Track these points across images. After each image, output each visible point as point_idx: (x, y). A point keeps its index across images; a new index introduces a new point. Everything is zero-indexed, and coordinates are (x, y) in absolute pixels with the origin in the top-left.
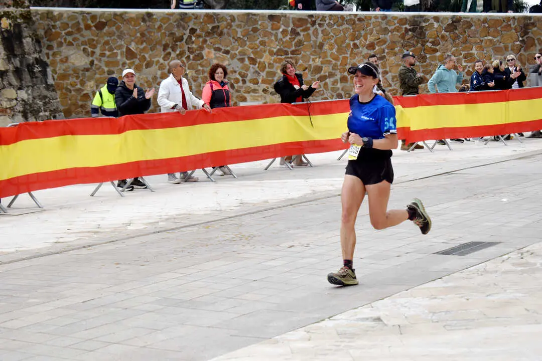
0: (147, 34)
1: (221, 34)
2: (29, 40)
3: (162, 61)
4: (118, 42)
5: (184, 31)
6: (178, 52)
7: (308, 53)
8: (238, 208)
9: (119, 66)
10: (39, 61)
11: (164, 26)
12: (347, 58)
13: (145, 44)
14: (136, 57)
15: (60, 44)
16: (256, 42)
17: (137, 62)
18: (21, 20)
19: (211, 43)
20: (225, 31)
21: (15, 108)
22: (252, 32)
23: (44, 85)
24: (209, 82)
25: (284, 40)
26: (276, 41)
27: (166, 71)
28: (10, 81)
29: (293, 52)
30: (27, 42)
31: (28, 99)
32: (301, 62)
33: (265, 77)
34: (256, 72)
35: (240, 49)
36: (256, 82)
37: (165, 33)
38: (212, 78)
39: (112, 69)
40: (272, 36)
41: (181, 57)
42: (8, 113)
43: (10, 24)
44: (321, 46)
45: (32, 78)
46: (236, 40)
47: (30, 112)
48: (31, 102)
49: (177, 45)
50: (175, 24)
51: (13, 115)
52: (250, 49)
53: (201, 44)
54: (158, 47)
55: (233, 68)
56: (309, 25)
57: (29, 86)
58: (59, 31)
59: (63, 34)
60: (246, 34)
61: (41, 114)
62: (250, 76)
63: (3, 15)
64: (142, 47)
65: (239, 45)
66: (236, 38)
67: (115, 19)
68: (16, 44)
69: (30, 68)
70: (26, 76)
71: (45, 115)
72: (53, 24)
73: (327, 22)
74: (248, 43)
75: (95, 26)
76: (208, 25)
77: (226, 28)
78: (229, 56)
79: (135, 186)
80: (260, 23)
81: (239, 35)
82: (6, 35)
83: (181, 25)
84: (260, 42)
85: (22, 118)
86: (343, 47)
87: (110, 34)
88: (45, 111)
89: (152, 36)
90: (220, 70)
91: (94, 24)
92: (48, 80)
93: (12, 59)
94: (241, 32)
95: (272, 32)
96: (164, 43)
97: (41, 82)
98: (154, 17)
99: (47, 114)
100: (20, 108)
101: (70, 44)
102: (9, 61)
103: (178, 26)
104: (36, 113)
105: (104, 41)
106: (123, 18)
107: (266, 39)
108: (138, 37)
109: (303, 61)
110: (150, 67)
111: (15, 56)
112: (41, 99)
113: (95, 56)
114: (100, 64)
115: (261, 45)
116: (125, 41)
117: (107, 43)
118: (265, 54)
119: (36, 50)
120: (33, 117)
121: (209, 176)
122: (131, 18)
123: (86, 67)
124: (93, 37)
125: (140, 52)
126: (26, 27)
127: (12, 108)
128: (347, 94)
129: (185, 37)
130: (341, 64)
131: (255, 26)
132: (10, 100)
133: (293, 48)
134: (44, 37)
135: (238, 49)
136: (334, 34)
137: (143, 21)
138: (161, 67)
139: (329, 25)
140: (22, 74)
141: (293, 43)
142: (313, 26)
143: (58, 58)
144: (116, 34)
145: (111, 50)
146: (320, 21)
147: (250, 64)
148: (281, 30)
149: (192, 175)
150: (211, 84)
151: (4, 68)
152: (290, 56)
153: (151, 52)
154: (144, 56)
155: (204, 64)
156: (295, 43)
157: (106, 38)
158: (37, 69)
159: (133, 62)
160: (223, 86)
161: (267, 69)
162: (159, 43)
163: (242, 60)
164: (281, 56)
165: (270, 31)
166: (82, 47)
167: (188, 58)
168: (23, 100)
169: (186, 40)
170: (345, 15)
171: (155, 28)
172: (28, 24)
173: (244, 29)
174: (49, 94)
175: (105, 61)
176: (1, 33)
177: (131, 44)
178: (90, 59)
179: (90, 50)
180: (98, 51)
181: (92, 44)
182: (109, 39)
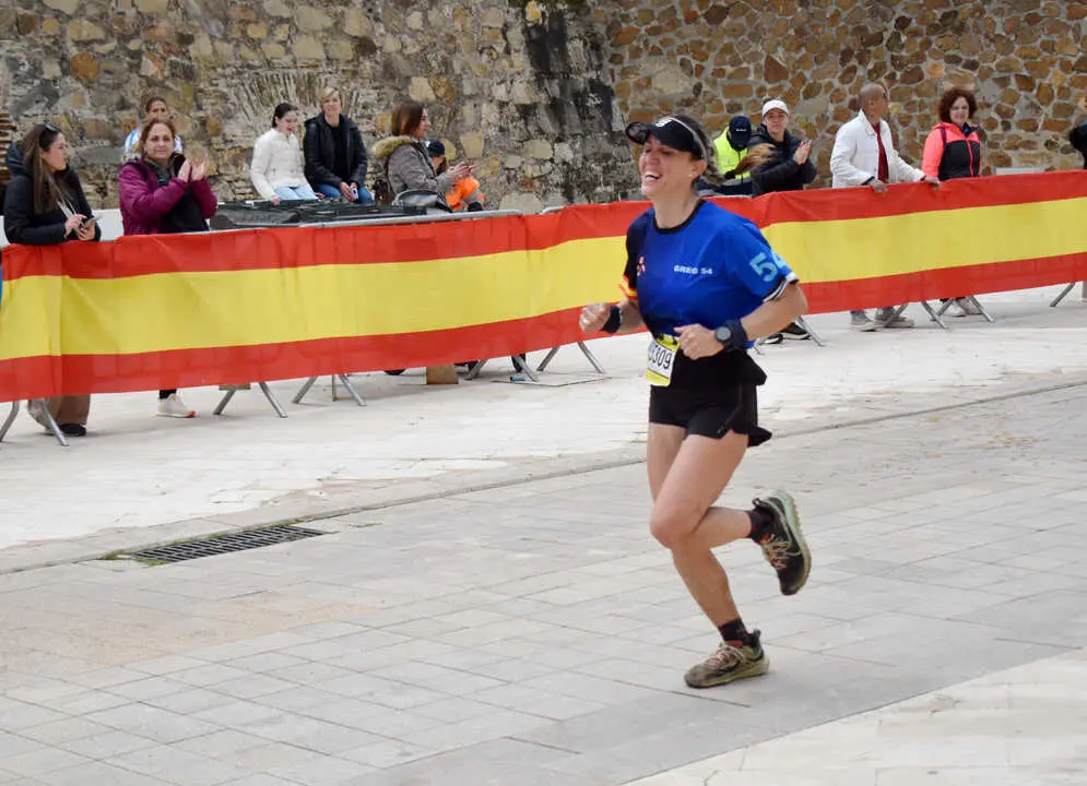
0: (808, 30)
1: (961, 29)
2: (578, 44)
3: (837, 84)
4: (750, 47)
5: (884, 23)
6: (870, 66)
8: (999, 382)
9: (752, 95)
10: (596, 86)
11: (844, 15)
13: (803, 51)
14: (786, 78)
15: (636, 53)
16: (1033, 45)
17: (787, 85)
18: (563, 5)
19: (940, 47)
20: (970, 22)
21: (549, 177)
22: (1026, 24)
23: (605, 133)
24: (939, 125)
26: (1076, 42)
27: (845, 104)
28: (541, 126)
30: (576, 48)
31: (574, 160)
33: (1050, 117)
34: (1032, 105)
35: (1000, 58)
36: (1031, 126)
37: (845, 27)
38: (945, 117)
39: (738, 100)
40: (1067, 31)
41: (878, 76)
42: (535, 188)
43: (543, 14)
45: (582, 118)
46: (992, 41)
47: (579, 186)
48: (580, 166)
49: (869, 52)
50: (868, 9)
51: (545, 192)
52: (1020, 60)
53: (918, 50)
54: (830, 55)
55: (984, 98)
57: (577, 135)
58: (635, 26)
59: (643, 32)
60: (1014, 28)
61: (598, 189)
62: (1019, 114)
64: (798, 56)
65: (997, 52)
66: (992, 36)
68: (555, 52)
69: (580, 99)
70: (572, 116)
71: (606, 191)
72: (623, 12)
74: (1017, 47)
75: (706, 16)
76: (935, 11)
77: (972, 15)
78: (976, 74)
79: (785, 335)
80: (1042, 4)
81: (999, 30)
82: (534, 34)
83: (878, 12)
84: (1043, 43)
85: (561, 197)
87: (735, 32)
88: (607, 184)
89: (819, 34)
90: (961, 102)
91: (704, 12)
92: (613, 124)
93: (546, 82)
94: (1004, 24)
95: (1069, 23)
96: (843, 47)
97: (601, 126)
99: (610, 189)
100: (558, 178)
101: (656, 52)
102: (540, 87)
103: (873, 13)
104: (588, 187)
105: (722, 45)
107: (1055, 38)
108: (790, 35)
110: (813, 97)
111: (551, 76)
112: (598, 161)
113: (703, 76)
114: (715, 93)
115: (1045, 50)
116: (765, 43)
117: (728, 49)
118: (1051, 69)
119: (591, 65)
120: (583, 194)
121: (937, 317)
123: (686, 97)
124: (700, 38)
125: (794, 66)
126: (574, 19)
127: (543, 178)
129: (887, 36)
131: (1032, 12)
132: (542, 162)
134: (606, 37)
135: (995, 59)
137: (800, 5)
138: (837, 97)
140: (564, 113)
143: (632, 80)
144: (747, 32)
145: (735, 62)
147: (1021, 89)
149: (902, 315)
150: (943, 129)
151: (531, 99)
153: (815, 67)
154: (801, 74)
155: (924, 89)
157: (726, 41)
158: (593, 101)
159: (780, 88)
160: (967, 135)
161: (1056, 100)
162: (832, 47)
163: (1003, 82)
165: (1064, 20)
166: (679, 58)
167: (892, 77)
168: (564, 163)
169: (889, 41)
171: (825, 19)
172: (577, 12)
173: (1009, 17)
174: (614, 151)
175: (722, 85)
176: (526, 31)
177: (775, 51)
178: (695, 80)
179: (694, 63)
180: (710, 66)
181: (699, 50)
182: (733, 40)
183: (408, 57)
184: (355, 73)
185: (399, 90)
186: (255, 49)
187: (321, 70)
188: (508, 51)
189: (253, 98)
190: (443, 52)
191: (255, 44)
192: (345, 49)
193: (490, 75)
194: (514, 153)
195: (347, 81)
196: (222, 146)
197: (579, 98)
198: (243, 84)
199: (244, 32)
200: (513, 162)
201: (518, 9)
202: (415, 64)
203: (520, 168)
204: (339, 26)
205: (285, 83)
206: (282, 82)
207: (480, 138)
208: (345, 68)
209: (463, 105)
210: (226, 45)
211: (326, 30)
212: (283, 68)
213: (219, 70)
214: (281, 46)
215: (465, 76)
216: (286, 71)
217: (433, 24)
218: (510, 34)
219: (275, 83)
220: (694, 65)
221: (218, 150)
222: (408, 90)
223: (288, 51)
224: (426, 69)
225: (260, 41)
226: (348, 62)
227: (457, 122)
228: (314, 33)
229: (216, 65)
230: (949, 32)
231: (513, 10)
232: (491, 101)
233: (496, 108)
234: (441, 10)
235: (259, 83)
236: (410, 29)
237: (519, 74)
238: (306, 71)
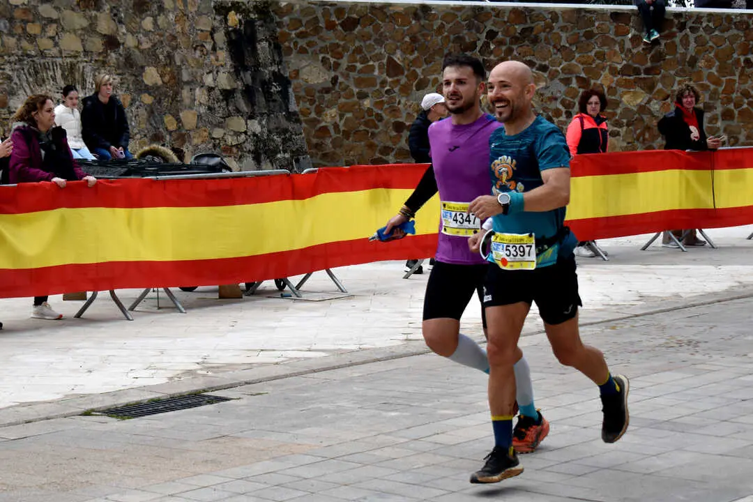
0: (420, 38)
1: (535, 41)
2: (265, 45)
4: (375, 49)
5: (478, 35)
7: (672, 72)
9: (376, 86)
10: (277, 77)
11: (448, 26)
12: (735, 81)
13: (416, 54)
14: (403, 73)
15: (288, 52)
16: (589, 54)
17: (403, 80)
18: (255, 15)
19: (520, 54)
20: (543, 35)
21: (243, 146)
22: (583, 39)
23: (284, 113)
25: (635, 51)
26: (622, 53)
28: (238, 106)
29: (647, 71)
30: (263, 48)
31: (262, 133)
32: (660, 86)
35: (564, 64)
37: (448, 37)
39: (366, 89)
40: (615, 45)
42: (233, 153)
43: (240, 21)
44: (693, 62)
45: (268, 101)
46: (558, 50)
47: (265, 153)
48: (266, 138)
50: (464, 23)
51: (241, 157)
52: (580, 65)
53: (503, 55)
54: (437, 57)
55: (552, 93)
56: (674, 29)
57: (264, 114)
58: (287, 31)
59: (293, 36)
60: (575, 41)
61: (279, 156)
63: (230, 7)
64: (411, 57)
65: (562, 59)
66: (559, 47)
67: (372, 14)
68: (248, 51)
69: (266, 87)
70: (261, 99)
71: (284, 157)
72: (278, 20)
73: (704, 25)
74: (577, 55)
75: (342, 25)
76: (517, 27)
77: (544, 31)
78: (546, 75)
80: (597, 24)
81: (564, 42)
82: (233, 37)
83: (473, 26)
84: (596, 53)
85: (253, 162)
86: (729, 64)
87: (365, 37)
88: (285, 152)
89: (429, 41)
91: (341, 21)
92: (290, 106)
93: (242, 73)
94: (568, 38)
95: (616, 39)
96: (446, 51)
97: (281, 108)
98: (433, 12)
99: (287, 156)
100: (250, 146)
101: (303, 51)
102: (237, 77)
103: (469, 27)
104: (271, 154)
105: (354, 47)
106: (385, 13)
107: (606, 49)
108: (406, 42)
109: (664, 84)
110: (423, 89)
111: (245, 69)
112: (279, 134)
113: (339, 70)
114: (348, 83)
115: (598, 58)
116: (388, 47)
117: (359, 50)
118: (603, 73)
119: (274, 60)
120: (268, 160)
122: (397, 13)
123: (325, 86)
124: (337, 41)
125: (408, 65)
126: (261, 26)
127: (239, 146)
128: (733, 137)
129: (479, 44)
130: (723, 90)
131: (589, 29)
132: (237, 134)
133: (649, 64)
135: (561, 64)
136: (716, 44)
137: (414, 19)
139: (707, 29)
140: (255, 96)
141: (649, 56)
142: (681, 32)
144: (374, 37)
145: (365, 61)
146: (693, 23)
147: (579, 87)
148: (630, 36)
150: (581, 118)
151: (231, 86)
152: (643, 76)
153: (425, 66)
154: (414, 70)
156: (652, 57)
157: (358, 44)
158: (275, 88)
159: (398, 81)
160: (599, 123)
162: (439, 52)
163: (567, 82)
164: (630, 76)
165: (612, 36)
166: (321, 56)
168: (255, 135)
169: (481, 48)
170: (733, 14)
171: (433, 30)
172: (265, 22)
173: (571, 33)
174: (290, 126)
175: (354, 78)
176: (227, 34)
177: (394, 53)
178: (333, 74)
179: (332, 60)
180: (344, 62)
181: (336, 51)
182: (362, 44)
183: (142, 52)
184: (104, 63)
185: (136, 76)
186: (32, 43)
187: (79, 59)
188: (214, 49)
189: (31, 79)
190: (168, 49)
191: (32, 39)
192: (97, 44)
193: (201, 66)
194: (219, 127)
195: (98, 69)
196: (7, 116)
197: (266, 85)
198: (23, 69)
199: (24, 29)
200: (218, 133)
201: (223, 16)
202: (148, 57)
203: (223, 138)
204: (93, 26)
205: (54, 69)
206: (51, 67)
207: (194, 114)
208: (97, 59)
209: (182, 89)
210: (11, 38)
211: (83, 29)
212: (53, 57)
213: (6, 57)
214: (51, 41)
215: (183, 67)
216: (54, 60)
217: (160, 27)
218: (216, 36)
219: (46, 68)
220: (332, 62)
221: (4, 119)
222: (142, 76)
223: (56, 45)
224: (156, 62)
225: (35, 36)
226: (100, 54)
227: (177, 101)
228: (75, 31)
229: (3, 54)
230: (527, 42)
231: (218, 18)
232: (202, 86)
233: (205, 92)
234: (166, 17)
235: (34, 68)
236: (144, 30)
237: (222, 66)
238: (69, 60)
